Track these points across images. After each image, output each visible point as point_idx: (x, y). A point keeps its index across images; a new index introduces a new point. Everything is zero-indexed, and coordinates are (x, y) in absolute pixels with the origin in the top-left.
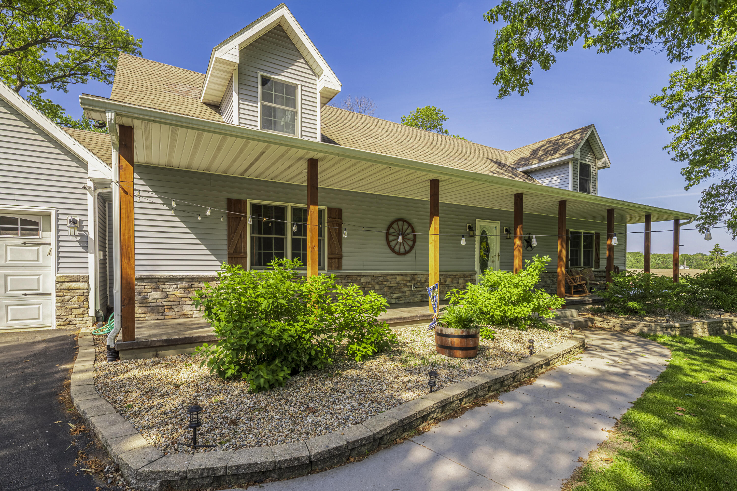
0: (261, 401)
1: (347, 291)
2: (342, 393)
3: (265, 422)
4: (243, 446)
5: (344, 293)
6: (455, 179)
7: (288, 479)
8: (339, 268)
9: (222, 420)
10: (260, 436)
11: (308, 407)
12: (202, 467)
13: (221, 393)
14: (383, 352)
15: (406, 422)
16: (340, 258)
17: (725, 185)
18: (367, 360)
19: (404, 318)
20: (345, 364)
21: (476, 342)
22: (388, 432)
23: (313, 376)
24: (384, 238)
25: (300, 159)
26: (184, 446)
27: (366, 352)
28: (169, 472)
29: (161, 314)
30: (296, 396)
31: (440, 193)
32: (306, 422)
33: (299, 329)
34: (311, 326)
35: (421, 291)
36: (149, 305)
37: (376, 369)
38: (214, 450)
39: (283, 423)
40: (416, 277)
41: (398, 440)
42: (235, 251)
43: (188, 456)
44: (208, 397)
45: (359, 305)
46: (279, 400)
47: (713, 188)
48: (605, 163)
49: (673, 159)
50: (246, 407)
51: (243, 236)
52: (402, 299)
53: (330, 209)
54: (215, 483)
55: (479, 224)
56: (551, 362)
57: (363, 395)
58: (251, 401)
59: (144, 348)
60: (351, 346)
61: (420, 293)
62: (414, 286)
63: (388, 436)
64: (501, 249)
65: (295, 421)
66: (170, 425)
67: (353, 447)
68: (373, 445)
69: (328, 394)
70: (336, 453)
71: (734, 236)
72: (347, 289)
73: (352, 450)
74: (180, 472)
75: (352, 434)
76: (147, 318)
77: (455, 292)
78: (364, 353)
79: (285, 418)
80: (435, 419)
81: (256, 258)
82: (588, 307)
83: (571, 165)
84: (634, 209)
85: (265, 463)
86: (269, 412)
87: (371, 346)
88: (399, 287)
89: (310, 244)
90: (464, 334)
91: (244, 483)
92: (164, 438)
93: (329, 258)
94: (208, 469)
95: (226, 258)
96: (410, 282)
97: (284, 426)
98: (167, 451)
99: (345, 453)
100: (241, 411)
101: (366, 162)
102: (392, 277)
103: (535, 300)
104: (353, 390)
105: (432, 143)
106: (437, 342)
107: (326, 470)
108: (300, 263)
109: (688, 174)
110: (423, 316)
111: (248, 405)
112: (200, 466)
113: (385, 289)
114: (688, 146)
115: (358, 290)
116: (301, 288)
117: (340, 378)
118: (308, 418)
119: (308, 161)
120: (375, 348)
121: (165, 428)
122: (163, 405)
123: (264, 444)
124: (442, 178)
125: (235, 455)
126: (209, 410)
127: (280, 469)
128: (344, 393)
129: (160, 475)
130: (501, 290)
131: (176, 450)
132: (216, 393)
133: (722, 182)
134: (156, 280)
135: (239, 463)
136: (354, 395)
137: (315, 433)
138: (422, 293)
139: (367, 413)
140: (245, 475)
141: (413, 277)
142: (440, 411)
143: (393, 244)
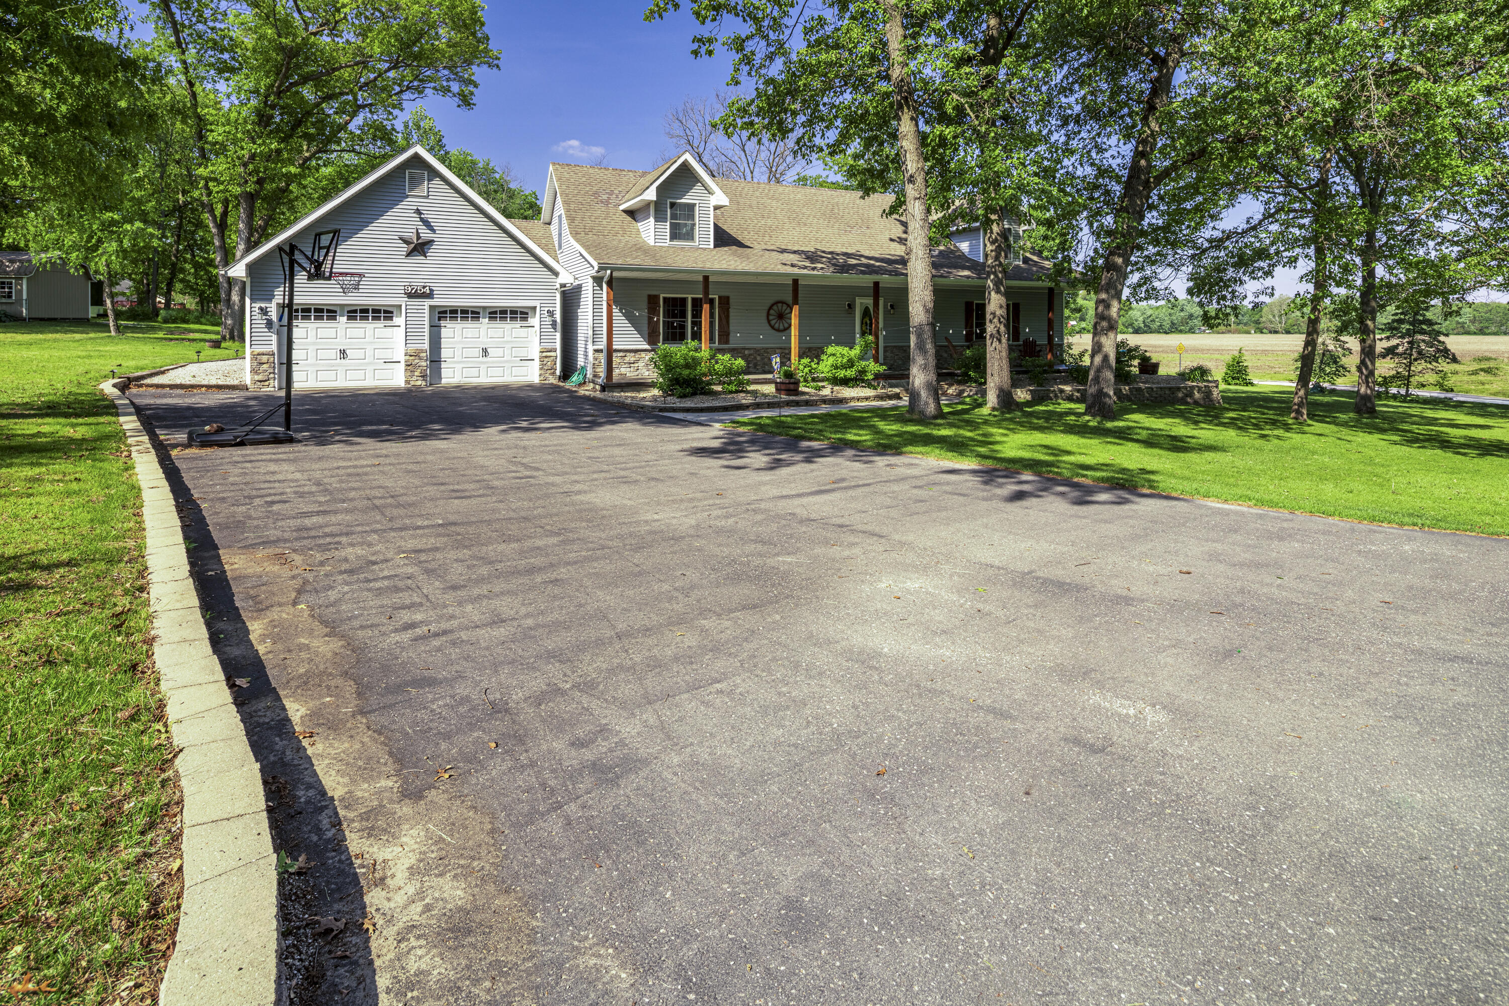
8: (725, 343)
16: (728, 335)
24: (766, 317)
42: (652, 330)
51: (658, 319)
53: (720, 297)
55: (860, 301)
81: (666, 337)
93: (718, 335)
95: (646, 335)
108: (696, 340)
143: (773, 322)
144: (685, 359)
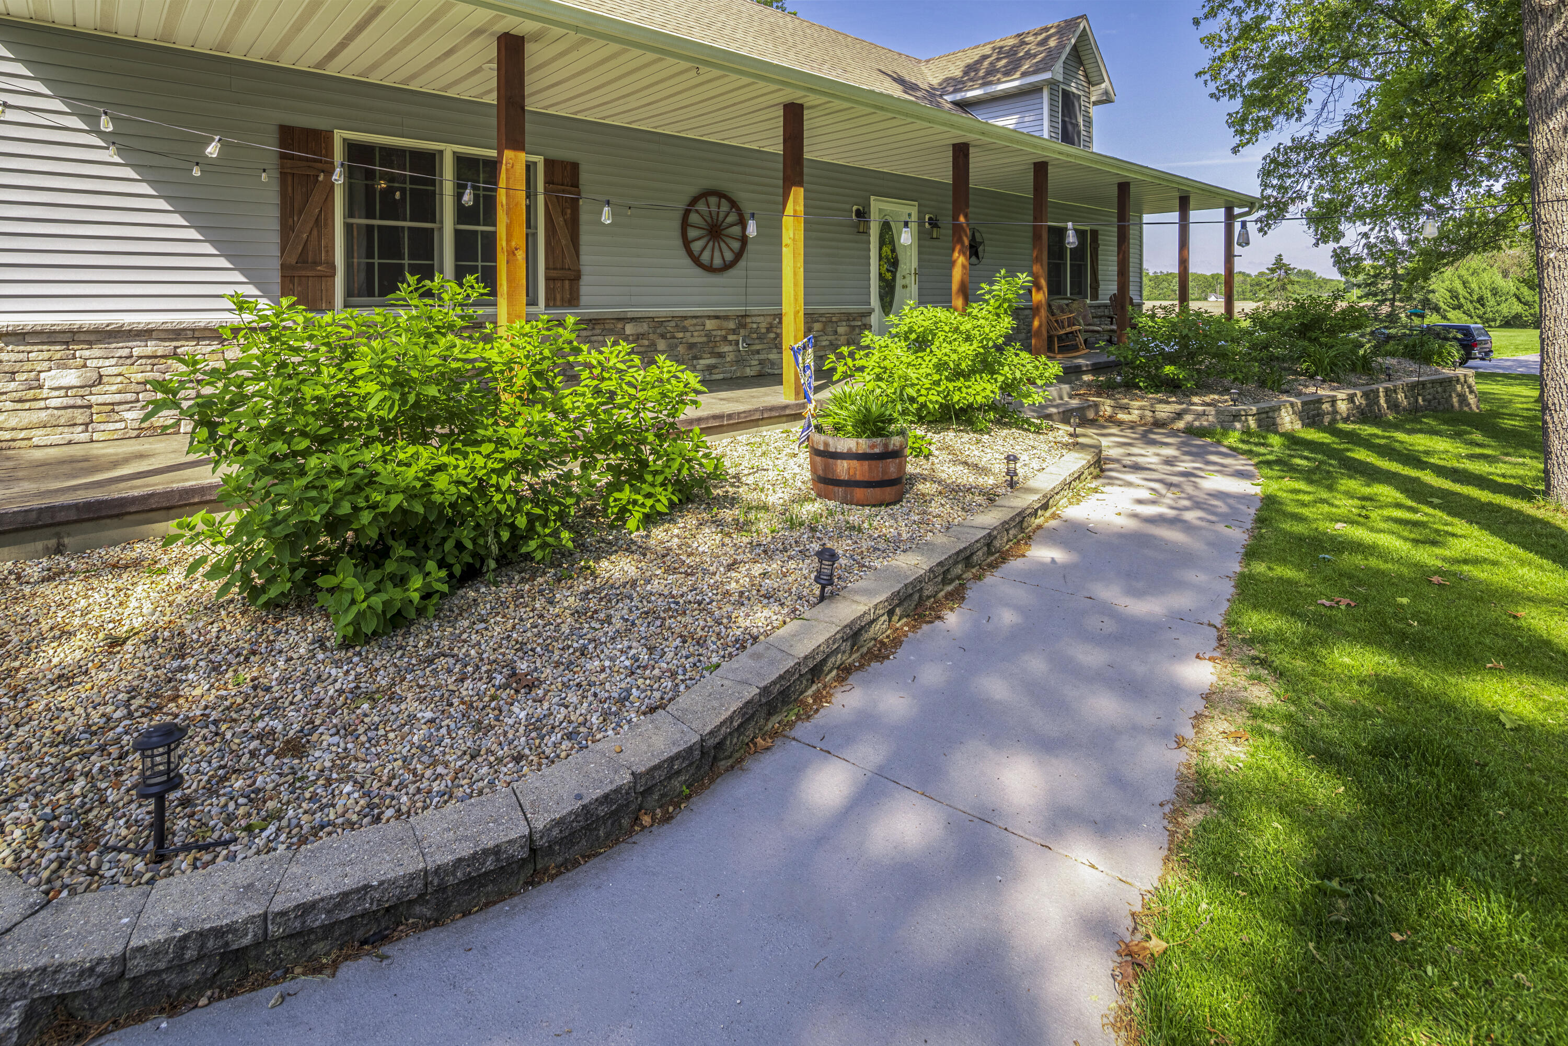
0: (377, 670)
1: (601, 357)
2: (602, 622)
3: (391, 735)
4: (322, 827)
5: (595, 363)
6: (837, 104)
7: (466, 914)
8: (572, 301)
9: (255, 744)
10: (376, 784)
11: (514, 674)
12: (181, 932)
13: (254, 653)
14: (693, 502)
15: (776, 689)
16: (576, 277)
17: (1298, 146)
18: (655, 524)
19: (730, 416)
20: (603, 541)
21: (902, 467)
22: (736, 724)
23: (522, 580)
24: (677, 233)
25: (478, 32)
26: (124, 856)
27: (652, 506)
28: (60, 968)
29: (80, 428)
30: (479, 643)
31: (806, 134)
32: (511, 721)
33: (480, 461)
34: (517, 454)
35: (758, 352)
36: (42, 404)
37: (680, 547)
38: (226, 858)
39: (444, 731)
40: (748, 320)
41: (759, 740)
42: (303, 260)
43: (131, 896)
44: (214, 669)
45: (632, 391)
46: (430, 661)
47: (1278, 150)
48: (1106, 93)
49: (1212, 95)
50: (331, 693)
51: (323, 222)
52: (717, 371)
53: (549, 163)
54: (228, 973)
55: (878, 207)
56: (1051, 502)
57: (658, 623)
58: (348, 672)
59: (16, 530)
60: (617, 495)
61: (757, 357)
62: (744, 341)
63: (736, 735)
64: (920, 260)
65: (480, 722)
66: (81, 782)
67: (650, 784)
68: (699, 768)
69: (565, 629)
70: (602, 811)
71: (1318, 240)
72: (601, 353)
73: (648, 791)
74: (100, 961)
75: (645, 748)
76: (36, 441)
77: (846, 354)
78: (647, 510)
79: (450, 716)
80: (838, 668)
81: (360, 278)
82: (1086, 378)
83: (1046, 94)
84: (1165, 183)
85: (394, 882)
86: (402, 699)
87: (666, 490)
88: (710, 345)
89: (504, 244)
90: (877, 450)
91: (327, 954)
92: (55, 834)
93: (547, 279)
94: (203, 935)
95: (276, 277)
96: (734, 332)
97: (447, 741)
98: (58, 884)
99: (627, 805)
100: (317, 706)
101: (640, 52)
102: (694, 321)
103: (1006, 368)
104: (631, 611)
105: (773, 31)
106: (814, 470)
107: (576, 864)
108: (480, 289)
109: (1238, 123)
110: (772, 409)
111: (338, 686)
112: (175, 927)
113: (681, 349)
114: (1236, 72)
115: (629, 354)
116: (487, 355)
117: (594, 581)
118: (516, 709)
119: (499, 38)
120: (673, 493)
121: (62, 795)
122: (63, 710)
123: (390, 812)
124: (809, 100)
125: (295, 869)
126: (214, 715)
127: (442, 889)
128: (608, 620)
129: (24, 985)
130: (941, 349)
131: (91, 873)
132: (238, 655)
133: (1293, 140)
134: (67, 337)
135: (307, 896)
136: (633, 624)
137: (541, 755)
138: (762, 357)
139: (674, 674)
140: (327, 930)
141: (742, 320)
142: (848, 648)
143: (696, 246)
144: (401, 382)
